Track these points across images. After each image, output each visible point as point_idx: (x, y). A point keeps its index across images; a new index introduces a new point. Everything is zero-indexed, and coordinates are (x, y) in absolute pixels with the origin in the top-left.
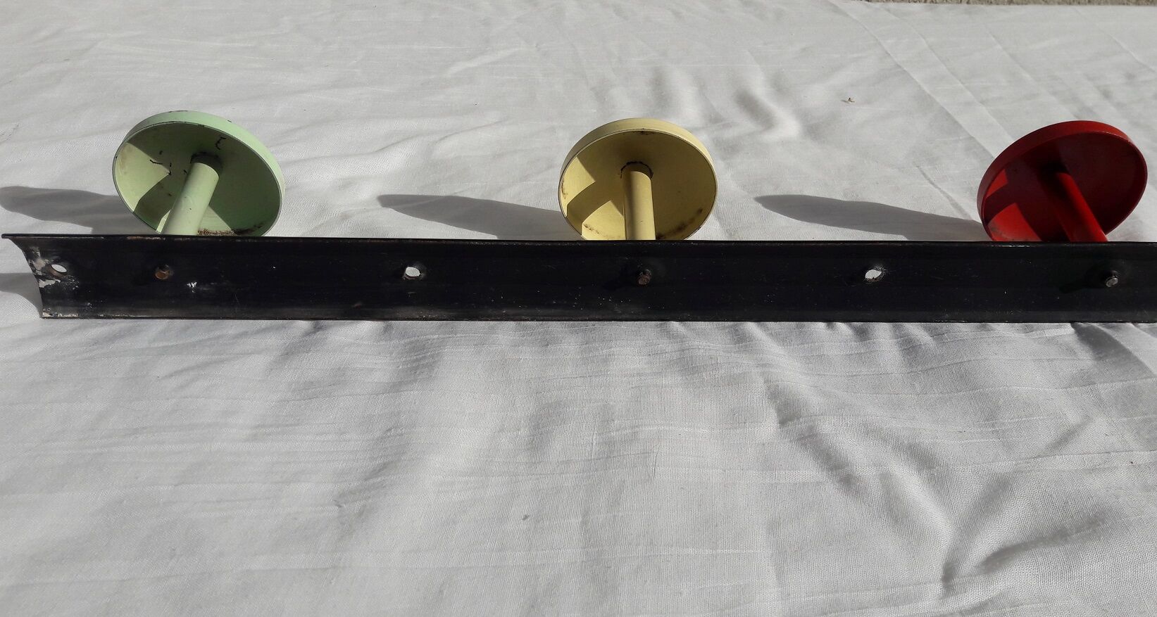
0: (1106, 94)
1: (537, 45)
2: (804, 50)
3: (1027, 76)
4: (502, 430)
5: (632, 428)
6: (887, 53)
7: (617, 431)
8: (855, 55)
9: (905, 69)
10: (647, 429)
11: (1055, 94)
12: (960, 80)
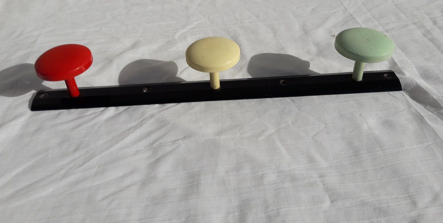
0: (435, 23)
1: (208, 17)
2: (313, 10)
3: (402, 15)
4: (228, 214)
5: (277, 210)
6: (346, 9)
7: (272, 211)
8: (334, 11)
9: (354, 17)
10: (283, 210)
11: (414, 24)
12: (376, 20)
